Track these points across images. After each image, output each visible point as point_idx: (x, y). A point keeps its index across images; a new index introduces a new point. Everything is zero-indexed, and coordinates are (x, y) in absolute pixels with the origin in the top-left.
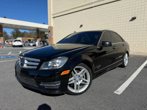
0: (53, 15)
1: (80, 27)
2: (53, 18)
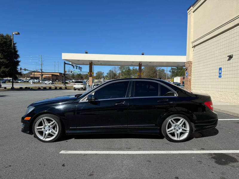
0: (193, 43)
1: (229, 60)
2: (193, 47)
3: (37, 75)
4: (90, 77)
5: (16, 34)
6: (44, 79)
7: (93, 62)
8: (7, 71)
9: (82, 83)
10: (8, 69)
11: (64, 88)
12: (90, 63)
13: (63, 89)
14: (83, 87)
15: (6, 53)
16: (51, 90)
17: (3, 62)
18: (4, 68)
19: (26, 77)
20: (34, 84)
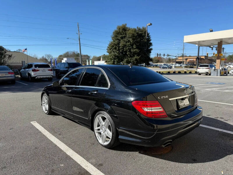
3: (180, 59)
4: (217, 59)
5: (149, 25)
6: (188, 63)
7: (223, 40)
8: (138, 58)
9: (208, 67)
10: (139, 57)
11: (195, 73)
12: (218, 43)
13: (193, 74)
14: (208, 71)
15: (138, 43)
16: (181, 74)
17: (136, 51)
18: (137, 56)
19: (172, 62)
20: (175, 68)
